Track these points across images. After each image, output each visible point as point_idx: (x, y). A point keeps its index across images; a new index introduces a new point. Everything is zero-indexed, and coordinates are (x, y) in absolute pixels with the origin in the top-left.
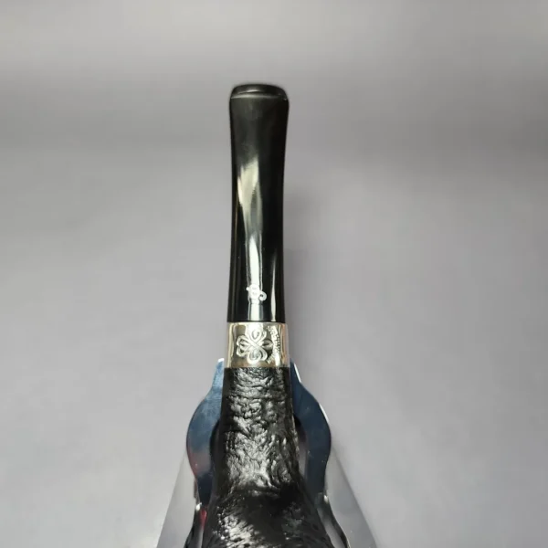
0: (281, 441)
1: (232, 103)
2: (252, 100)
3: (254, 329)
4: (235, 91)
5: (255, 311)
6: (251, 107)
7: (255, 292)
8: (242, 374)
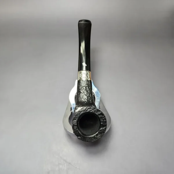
0: (90, 95)
1: (79, 24)
2: (83, 23)
3: (84, 72)
4: (79, 21)
5: (84, 68)
6: (83, 25)
7: (84, 65)
8: (81, 81)
